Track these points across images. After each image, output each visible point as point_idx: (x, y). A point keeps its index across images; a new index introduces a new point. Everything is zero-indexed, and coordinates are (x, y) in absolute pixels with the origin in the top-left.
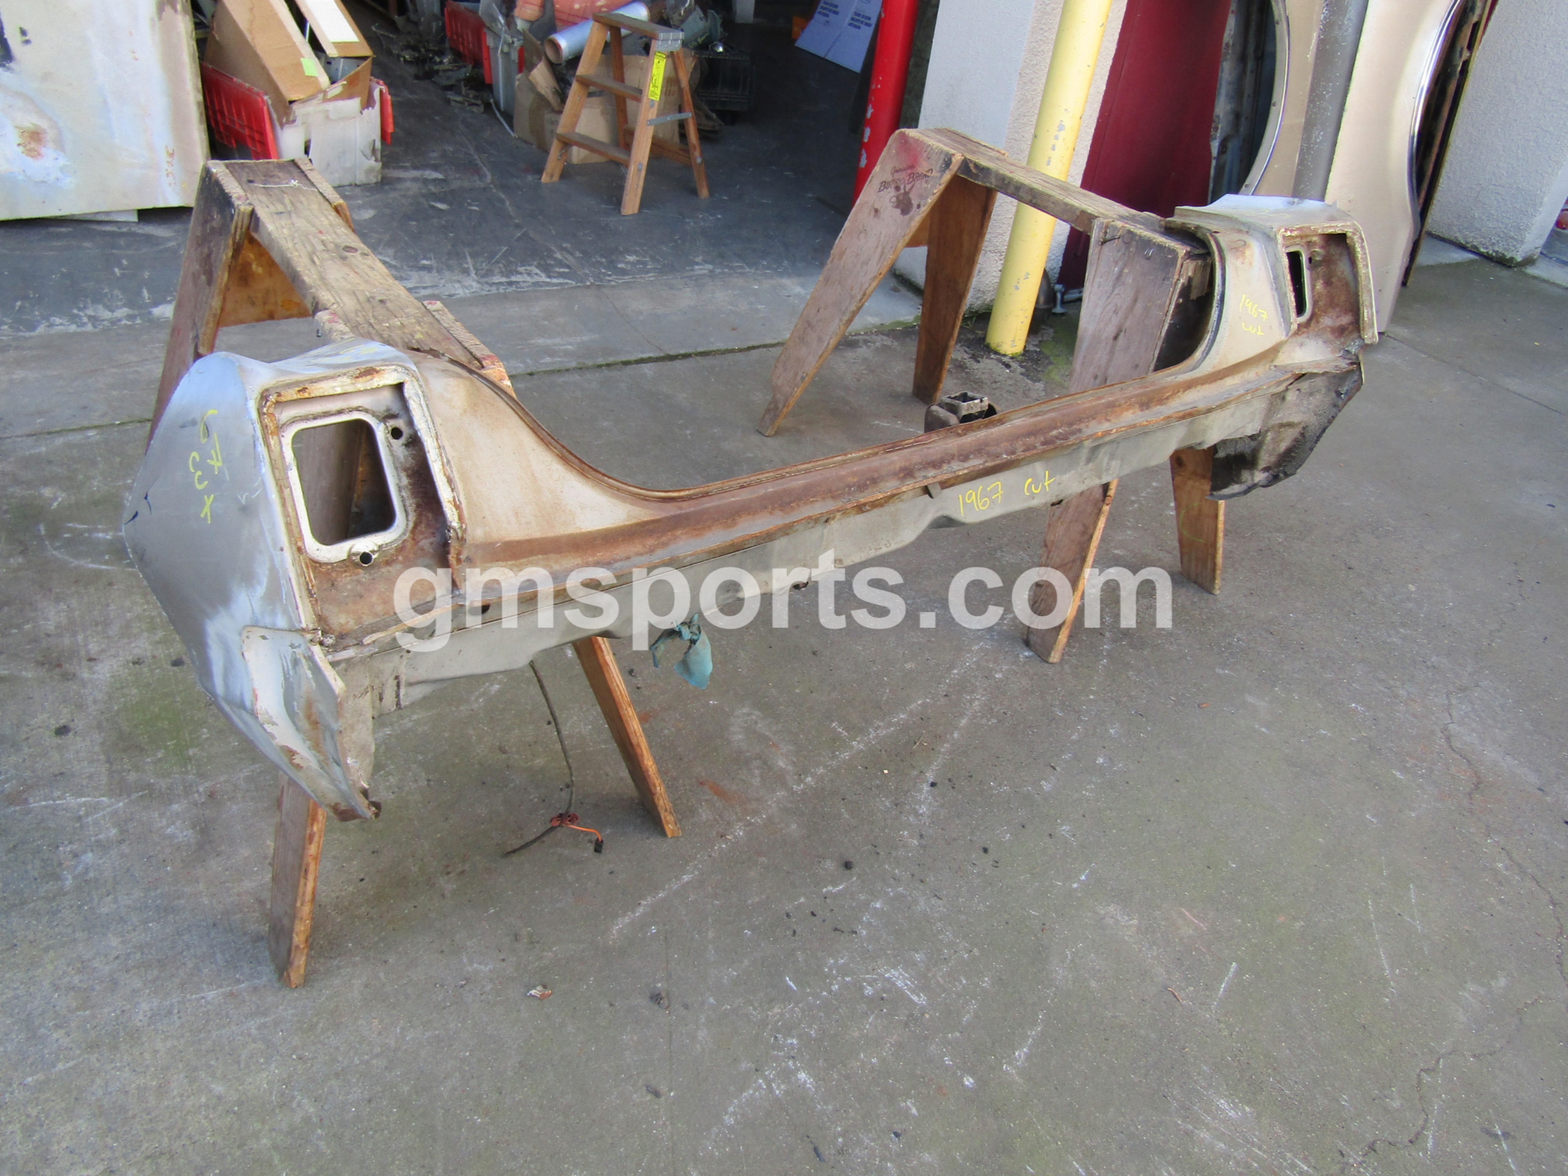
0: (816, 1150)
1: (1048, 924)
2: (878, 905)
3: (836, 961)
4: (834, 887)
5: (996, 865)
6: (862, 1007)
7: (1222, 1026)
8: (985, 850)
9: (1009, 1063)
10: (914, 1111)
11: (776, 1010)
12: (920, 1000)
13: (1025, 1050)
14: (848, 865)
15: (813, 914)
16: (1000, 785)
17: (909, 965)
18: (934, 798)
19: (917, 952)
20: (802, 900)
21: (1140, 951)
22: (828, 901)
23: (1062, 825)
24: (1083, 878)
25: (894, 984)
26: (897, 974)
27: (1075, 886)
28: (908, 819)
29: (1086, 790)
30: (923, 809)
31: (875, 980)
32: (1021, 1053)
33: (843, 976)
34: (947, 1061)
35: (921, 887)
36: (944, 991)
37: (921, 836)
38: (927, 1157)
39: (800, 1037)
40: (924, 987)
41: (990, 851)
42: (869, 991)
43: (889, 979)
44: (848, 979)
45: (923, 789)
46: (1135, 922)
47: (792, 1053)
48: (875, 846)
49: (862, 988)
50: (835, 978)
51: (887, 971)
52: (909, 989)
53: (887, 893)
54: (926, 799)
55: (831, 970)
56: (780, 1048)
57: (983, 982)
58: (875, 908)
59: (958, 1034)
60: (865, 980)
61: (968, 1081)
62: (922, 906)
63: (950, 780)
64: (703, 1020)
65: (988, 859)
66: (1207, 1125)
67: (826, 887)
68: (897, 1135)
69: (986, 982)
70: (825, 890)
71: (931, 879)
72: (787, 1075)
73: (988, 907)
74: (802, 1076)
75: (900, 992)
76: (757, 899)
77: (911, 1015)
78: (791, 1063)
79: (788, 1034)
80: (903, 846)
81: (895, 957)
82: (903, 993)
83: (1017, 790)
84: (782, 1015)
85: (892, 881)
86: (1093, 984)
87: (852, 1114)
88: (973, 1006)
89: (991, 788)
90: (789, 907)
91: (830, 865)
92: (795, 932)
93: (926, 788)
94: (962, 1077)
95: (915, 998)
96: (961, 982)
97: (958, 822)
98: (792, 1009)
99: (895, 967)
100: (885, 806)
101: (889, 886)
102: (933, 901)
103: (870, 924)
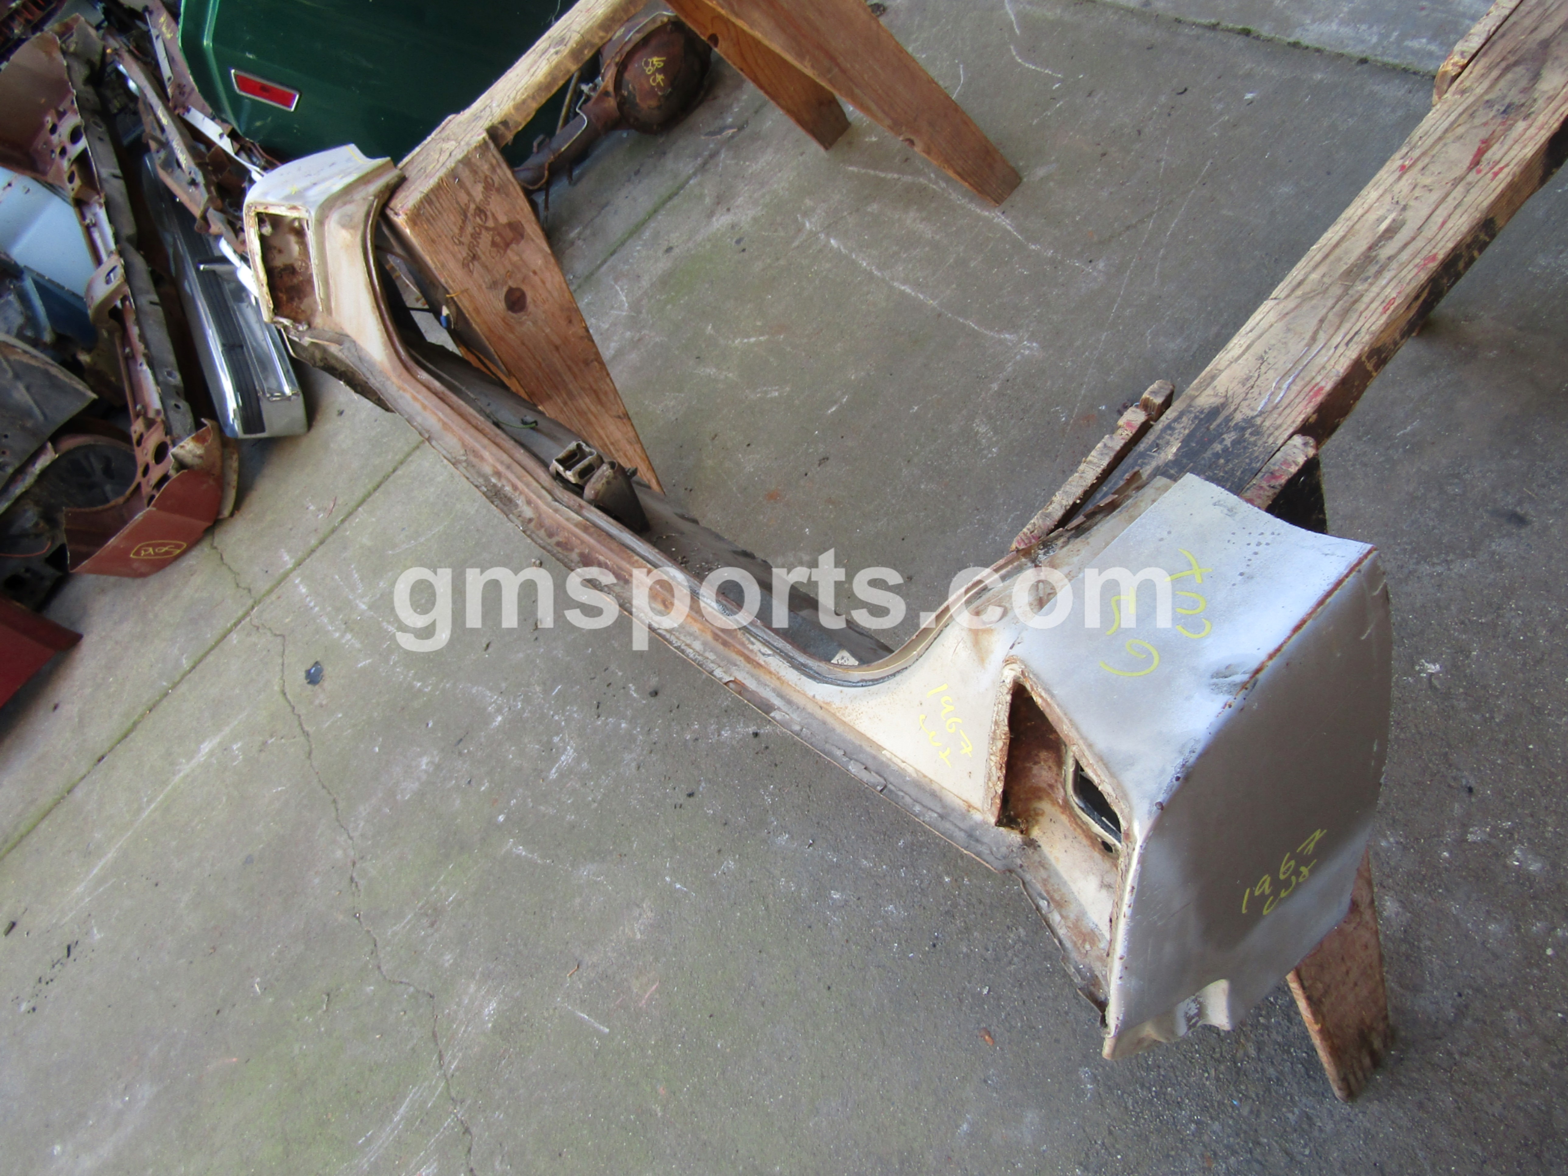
0: (461, 740)
1: (626, 858)
2: (623, 725)
3: (575, 712)
4: (635, 691)
5: (678, 806)
6: (545, 739)
7: (551, 1011)
8: (691, 795)
9: (514, 843)
10: (483, 788)
11: (538, 689)
12: (553, 774)
13: (524, 853)
14: (655, 693)
15: (609, 685)
16: (771, 794)
17: (578, 760)
18: (741, 740)
19: (589, 763)
20: (620, 674)
21: (611, 941)
22: (622, 691)
23: (734, 860)
24: (678, 886)
25: (563, 753)
26: (570, 753)
27: (668, 879)
28: (711, 725)
29: (787, 882)
30: (725, 734)
31: (564, 741)
32: (521, 850)
33: (565, 720)
34: (513, 802)
35: (645, 752)
36: (561, 789)
37: (697, 739)
38: (458, 802)
39: (523, 708)
40: (563, 775)
41: (691, 799)
42: (556, 739)
43: (565, 749)
44: (563, 723)
45: (748, 727)
46: (639, 936)
47: (512, 708)
48: (678, 707)
49: (557, 734)
50: (563, 715)
51: (572, 747)
52: (560, 765)
53: (635, 728)
54: (738, 733)
55: (568, 711)
56: (514, 700)
57: (571, 815)
58: (620, 724)
59: (531, 805)
60: (564, 734)
61: (501, 818)
62: (627, 757)
63: (767, 748)
64: (529, 652)
65: (682, 799)
66: (478, 989)
67: (634, 685)
68: (470, 782)
69: (571, 817)
70: (631, 685)
71: (654, 757)
72: (499, 710)
73: (635, 808)
74: (500, 718)
75: (556, 760)
76: (616, 645)
77: (542, 771)
78: (507, 709)
79: (523, 701)
80: (682, 728)
81: (583, 749)
82: (556, 762)
83: (770, 812)
84: (536, 693)
85: (647, 729)
86: (578, 900)
87: (479, 754)
88: (551, 811)
89: (766, 787)
90: (613, 667)
91: (654, 681)
92: (594, 678)
93: (751, 730)
94: (504, 813)
95: (554, 770)
96: (569, 799)
97: (718, 765)
98: (539, 697)
99: (575, 751)
100: (723, 702)
101: (641, 728)
102: (634, 764)
103: (608, 724)
